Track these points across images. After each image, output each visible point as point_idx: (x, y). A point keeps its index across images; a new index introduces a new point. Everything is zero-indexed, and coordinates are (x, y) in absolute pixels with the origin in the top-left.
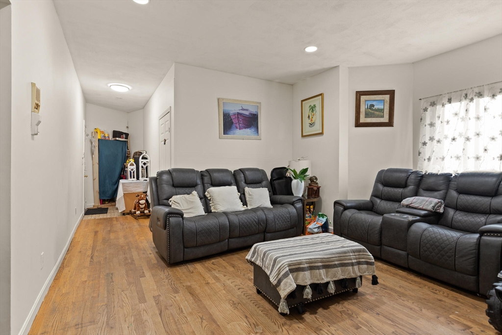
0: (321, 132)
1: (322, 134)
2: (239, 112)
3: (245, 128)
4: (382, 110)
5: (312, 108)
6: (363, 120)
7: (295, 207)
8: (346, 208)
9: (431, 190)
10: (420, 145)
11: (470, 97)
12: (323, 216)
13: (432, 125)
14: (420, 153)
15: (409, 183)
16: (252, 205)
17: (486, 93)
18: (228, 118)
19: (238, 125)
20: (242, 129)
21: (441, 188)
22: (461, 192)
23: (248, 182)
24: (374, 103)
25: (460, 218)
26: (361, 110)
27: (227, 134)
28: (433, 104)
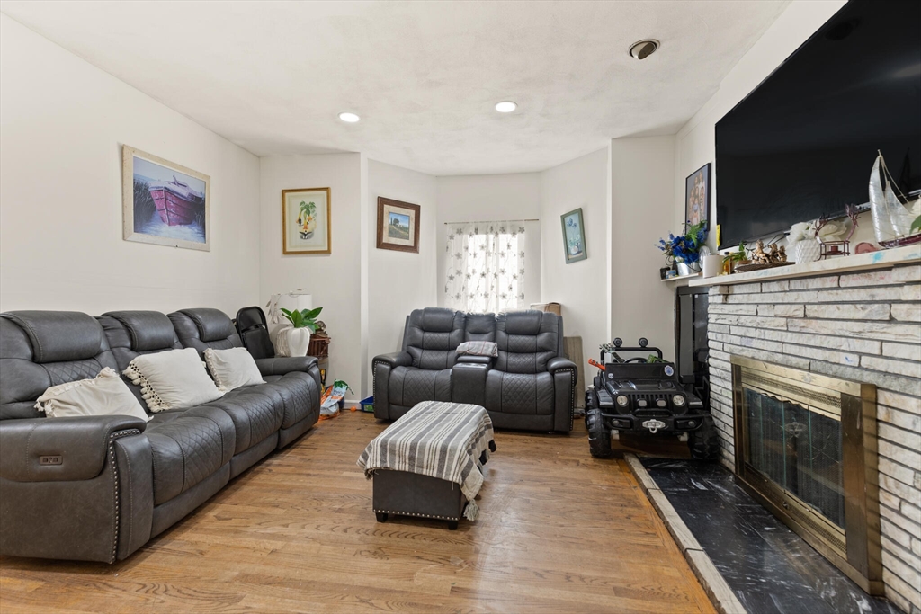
0: (327, 249)
1: (328, 252)
2: (168, 186)
3: (180, 224)
4: (407, 230)
5: (308, 208)
6: (386, 239)
7: (312, 375)
8: (393, 366)
9: (479, 332)
10: (447, 279)
11: (495, 230)
12: (340, 384)
13: (459, 256)
14: (446, 289)
15: (456, 326)
16: (230, 384)
17: (508, 229)
18: (145, 196)
19: (165, 215)
20: (174, 224)
21: (489, 329)
22: (509, 332)
23: (207, 338)
24: (399, 218)
25: (514, 360)
26: (384, 225)
27: (142, 232)
28: (460, 232)
